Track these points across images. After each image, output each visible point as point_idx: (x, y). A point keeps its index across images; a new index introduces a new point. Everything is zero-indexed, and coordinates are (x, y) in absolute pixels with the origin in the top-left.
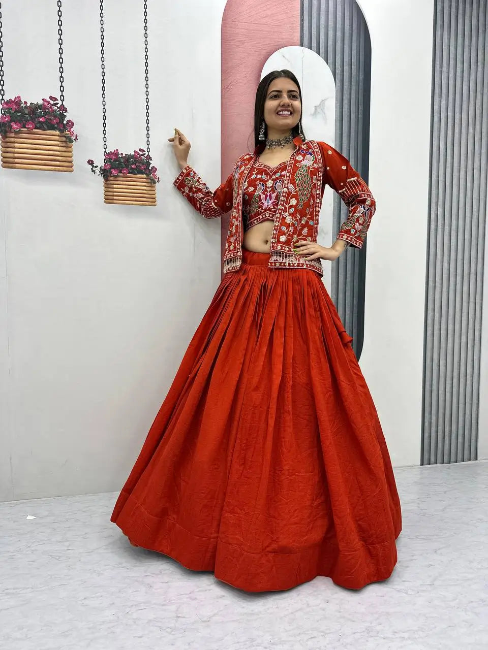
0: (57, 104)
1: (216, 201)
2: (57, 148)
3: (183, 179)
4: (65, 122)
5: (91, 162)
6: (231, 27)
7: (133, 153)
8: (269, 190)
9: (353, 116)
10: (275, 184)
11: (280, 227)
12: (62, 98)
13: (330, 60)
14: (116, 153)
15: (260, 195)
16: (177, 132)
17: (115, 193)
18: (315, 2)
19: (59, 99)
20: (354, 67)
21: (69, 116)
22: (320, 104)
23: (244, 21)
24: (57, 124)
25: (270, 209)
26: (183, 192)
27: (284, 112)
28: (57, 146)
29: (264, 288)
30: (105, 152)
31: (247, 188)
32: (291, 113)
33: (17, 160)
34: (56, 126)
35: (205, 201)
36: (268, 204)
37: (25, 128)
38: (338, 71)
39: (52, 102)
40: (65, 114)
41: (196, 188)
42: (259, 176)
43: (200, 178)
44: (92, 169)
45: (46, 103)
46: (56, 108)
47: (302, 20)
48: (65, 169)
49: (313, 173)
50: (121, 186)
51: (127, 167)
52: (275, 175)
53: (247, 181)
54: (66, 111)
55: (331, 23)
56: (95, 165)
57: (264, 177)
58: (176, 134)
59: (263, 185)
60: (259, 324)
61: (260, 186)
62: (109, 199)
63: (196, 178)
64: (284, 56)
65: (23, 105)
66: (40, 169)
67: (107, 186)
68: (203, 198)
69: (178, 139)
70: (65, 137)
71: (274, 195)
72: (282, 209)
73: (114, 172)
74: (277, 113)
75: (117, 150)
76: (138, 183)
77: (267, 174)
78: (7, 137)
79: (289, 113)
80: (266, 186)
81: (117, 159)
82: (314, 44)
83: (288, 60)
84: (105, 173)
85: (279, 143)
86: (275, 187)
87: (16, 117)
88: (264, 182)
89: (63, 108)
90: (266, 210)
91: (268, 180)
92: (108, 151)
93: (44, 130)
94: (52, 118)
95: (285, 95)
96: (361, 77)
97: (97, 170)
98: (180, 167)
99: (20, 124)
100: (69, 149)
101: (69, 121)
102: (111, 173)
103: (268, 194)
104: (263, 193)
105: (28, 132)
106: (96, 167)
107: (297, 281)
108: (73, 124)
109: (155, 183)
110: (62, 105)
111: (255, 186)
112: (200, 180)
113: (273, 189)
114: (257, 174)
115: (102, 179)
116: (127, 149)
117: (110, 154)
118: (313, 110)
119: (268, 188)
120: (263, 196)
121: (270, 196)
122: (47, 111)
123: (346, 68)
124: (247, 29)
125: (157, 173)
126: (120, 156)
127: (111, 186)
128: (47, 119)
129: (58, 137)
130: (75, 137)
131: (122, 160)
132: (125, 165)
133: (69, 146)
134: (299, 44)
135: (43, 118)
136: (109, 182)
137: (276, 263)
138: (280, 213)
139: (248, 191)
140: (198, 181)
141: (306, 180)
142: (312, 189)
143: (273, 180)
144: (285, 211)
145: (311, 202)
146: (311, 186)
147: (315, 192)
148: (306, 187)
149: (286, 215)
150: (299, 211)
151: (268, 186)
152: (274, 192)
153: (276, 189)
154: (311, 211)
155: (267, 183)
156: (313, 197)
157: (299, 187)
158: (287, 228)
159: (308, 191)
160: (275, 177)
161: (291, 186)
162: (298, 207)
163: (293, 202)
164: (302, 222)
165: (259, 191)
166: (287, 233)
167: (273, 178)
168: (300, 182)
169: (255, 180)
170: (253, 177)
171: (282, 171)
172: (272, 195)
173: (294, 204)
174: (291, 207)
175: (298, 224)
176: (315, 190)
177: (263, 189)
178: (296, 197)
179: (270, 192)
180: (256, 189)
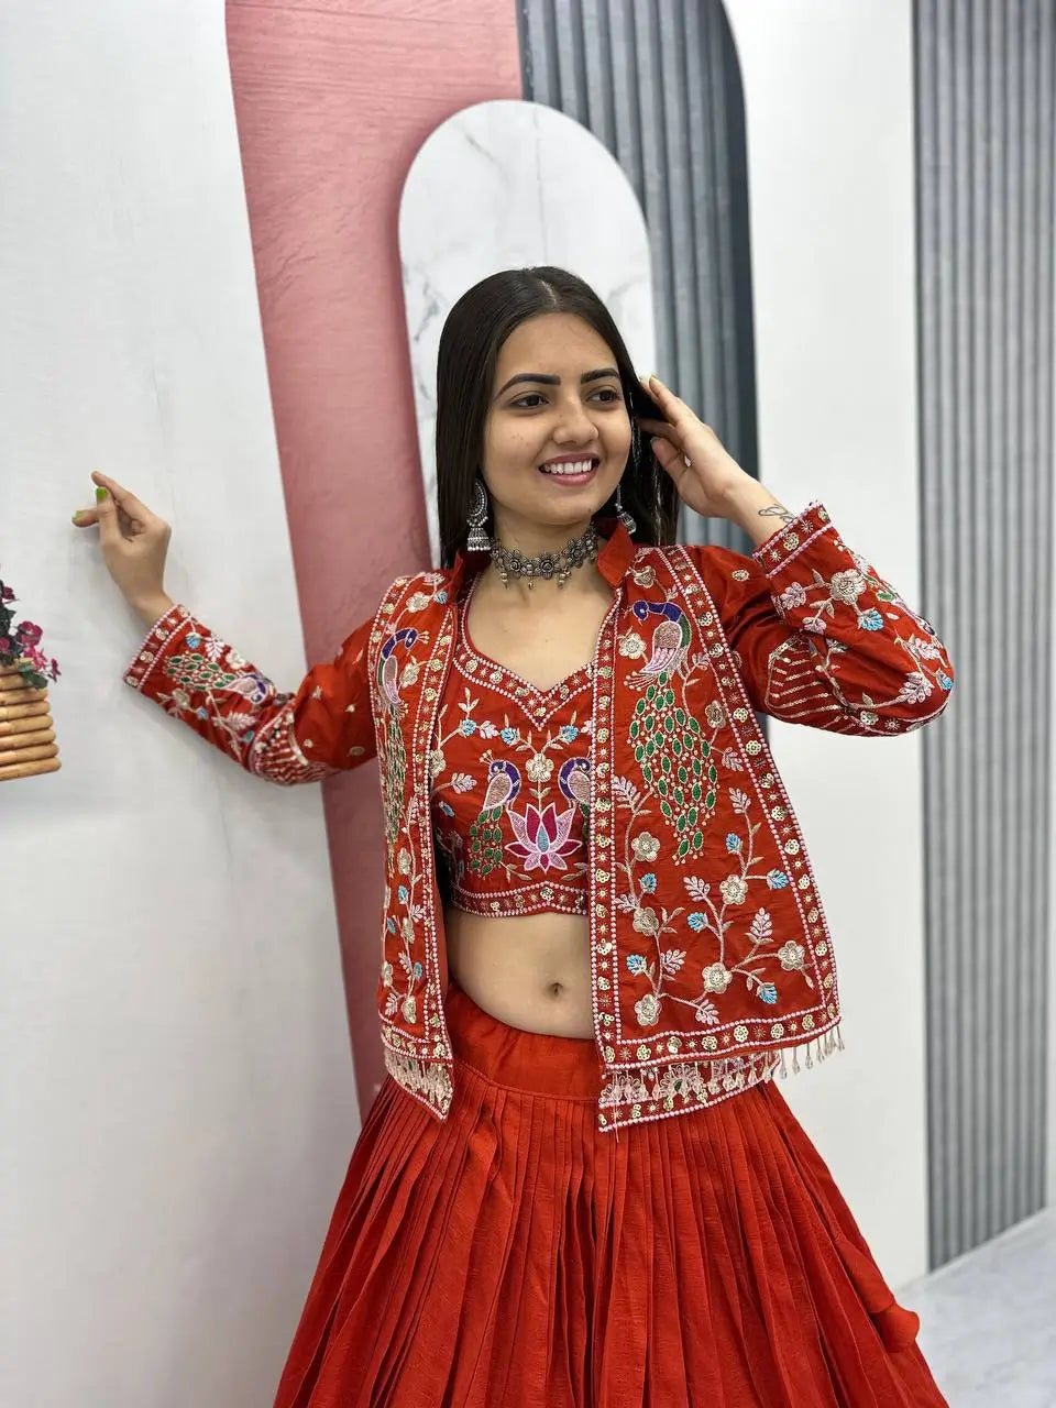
1: (309, 744)
3: (160, 664)
6: (265, 32)
8: (539, 796)
10: (565, 775)
11: (622, 961)
15: (505, 815)
16: (104, 488)
25: (555, 875)
26: (168, 706)
27: (570, 468)
29: (580, 1212)
31: (445, 776)
32: (596, 463)
35: (263, 739)
36: (544, 850)
41: (217, 694)
42: (488, 730)
43: (227, 650)
49: (701, 694)
52: (555, 734)
53: (440, 744)
57: (511, 736)
58: (100, 497)
59: (510, 770)
60: (581, 1377)
61: (499, 777)
63: (214, 652)
64: (472, 141)
68: (255, 728)
69: (112, 519)
71: (565, 819)
72: (607, 885)
74: (542, 469)
77: (523, 724)
79: (587, 466)
80: (525, 779)
83: (488, 154)
85: (547, 568)
86: (565, 787)
88: (515, 760)
90: (537, 875)
91: (529, 755)
95: (572, 396)
98: (141, 618)
103: (541, 815)
104: (519, 808)
107: (705, 1158)
109: (40, 683)
111: (480, 774)
112: (229, 658)
113: (558, 794)
114: (478, 716)
119: (535, 785)
120: (518, 821)
121: (549, 818)
124: (327, 39)
125: (45, 646)
134: (519, 91)
137: (626, 1110)
138: (606, 902)
139: (451, 788)
140: (222, 662)
141: (680, 735)
142: (718, 760)
143: (550, 754)
144: (623, 889)
145: (739, 800)
146: (706, 747)
147: (740, 756)
148: (688, 763)
149: (630, 903)
150: (691, 869)
151: (532, 776)
152: (562, 807)
153: (571, 796)
154: (754, 836)
155: (529, 765)
156: (741, 781)
157: (657, 778)
158: (652, 956)
159: (705, 770)
160: (559, 742)
161: (622, 786)
162: (678, 859)
163: (647, 848)
164: (729, 899)
165: (496, 800)
166: (656, 977)
167: (550, 743)
168: (657, 757)
169: (475, 744)
170: (465, 728)
171: (586, 713)
172: (557, 818)
173: (652, 856)
174: (642, 868)
175: (710, 916)
176: (736, 749)
177: (515, 789)
178: (653, 824)
179: (545, 803)
180: (482, 785)
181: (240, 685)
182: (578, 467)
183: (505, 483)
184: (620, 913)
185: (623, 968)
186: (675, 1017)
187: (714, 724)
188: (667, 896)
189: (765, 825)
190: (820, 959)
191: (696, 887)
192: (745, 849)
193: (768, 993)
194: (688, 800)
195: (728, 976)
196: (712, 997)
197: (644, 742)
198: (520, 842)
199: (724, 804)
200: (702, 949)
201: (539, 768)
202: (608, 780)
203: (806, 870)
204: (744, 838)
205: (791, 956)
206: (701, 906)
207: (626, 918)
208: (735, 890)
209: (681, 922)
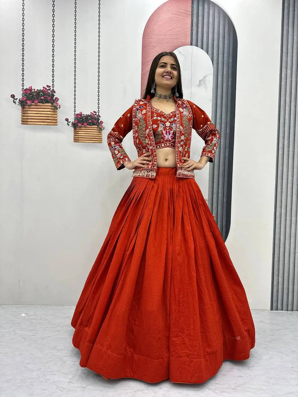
0: (51, 89)
2: (50, 113)
4: (54, 99)
5: (67, 120)
6: (148, 39)
7: (90, 114)
8: (168, 128)
9: (225, 85)
10: (172, 125)
12: (53, 85)
13: (210, 53)
14: (81, 114)
15: (162, 131)
17: (80, 137)
19: (51, 86)
20: (226, 55)
21: (56, 95)
22: (203, 79)
23: (156, 34)
24: (50, 100)
25: (169, 141)
28: (50, 111)
30: (75, 114)
32: (171, 78)
33: (29, 120)
34: (49, 101)
36: (168, 137)
37: (34, 103)
38: (215, 58)
39: (48, 88)
40: (54, 94)
42: (159, 118)
44: (67, 124)
45: (45, 89)
46: (50, 91)
47: (192, 30)
48: (53, 124)
50: (83, 132)
57: (163, 119)
62: (76, 140)
64: (180, 52)
65: (33, 91)
66: (40, 125)
67: (75, 132)
70: (54, 106)
74: (163, 77)
75: (81, 112)
76: (93, 130)
78: (24, 108)
80: (165, 126)
81: (81, 118)
82: (199, 44)
83: (182, 54)
84: (75, 125)
86: (172, 127)
87: (29, 98)
88: (164, 123)
89: (53, 91)
90: (167, 141)
93: (43, 103)
94: (47, 97)
95: (169, 66)
96: (231, 61)
97: (70, 124)
99: (31, 101)
100: (56, 113)
101: (56, 98)
102: (78, 125)
103: (168, 131)
104: (164, 130)
105: (35, 105)
106: (70, 122)
108: (58, 99)
109: (102, 130)
110: (53, 89)
111: (158, 125)
113: (171, 128)
115: (72, 129)
116: (87, 112)
117: (78, 115)
118: (198, 84)
119: (167, 127)
120: (164, 132)
122: (45, 93)
123: (221, 56)
124: (158, 39)
126: (83, 116)
127: (77, 132)
128: (45, 97)
129: (50, 107)
130: (59, 106)
131: (84, 118)
132: (86, 120)
133: (56, 111)
134: (190, 44)
135: (43, 97)
136: (76, 130)
139: (153, 127)
143: (169, 122)
149: (179, 145)
151: (166, 125)
152: (171, 130)
153: (173, 129)
155: (166, 124)
160: (171, 120)
161: (181, 128)
163: (183, 138)
165: (161, 129)
167: (169, 120)
169: (157, 120)
171: (175, 116)
172: (170, 132)
177: (164, 127)
179: (168, 130)
180: (158, 127)
182: (168, 77)
201: (168, 124)
202: (179, 126)
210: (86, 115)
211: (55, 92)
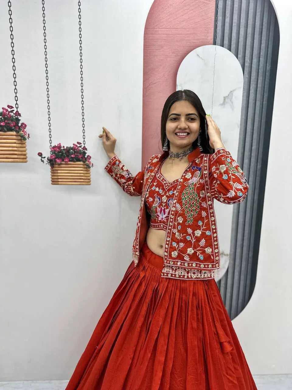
0: (13, 111)
1: (134, 188)
2: (15, 145)
3: (111, 167)
4: (20, 125)
5: (40, 154)
6: (152, 34)
7: (72, 146)
8: (163, 205)
9: (258, 103)
10: (168, 201)
11: (171, 242)
12: (17, 105)
13: (240, 56)
14: (59, 147)
15: (157, 208)
16: (105, 131)
17: (59, 177)
18: (229, 3)
19: (14, 107)
20: (262, 59)
21: (22, 120)
22: (229, 95)
23: (164, 26)
24: (14, 126)
25: (164, 222)
26: (112, 176)
27: (181, 134)
28: (15, 143)
30: (51, 146)
31: (148, 198)
32: (188, 134)
34: (13, 128)
35: (127, 185)
36: (162, 217)
38: (247, 64)
39: (9, 110)
40: (19, 118)
41: (120, 175)
42: (157, 189)
43: (123, 166)
44: (41, 159)
45: (5, 111)
46: (13, 114)
47: (216, 21)
48: (21, 160)
50: (63, 171)
51: (68, 156)
52: (169, 192)
53: (149, 191)
54: (20, 116)
55: (243, 21)
56: (43, 156)
57: (161, 191)
58: (103, 132)
59: (159, 199)
61: (157, 200)
62: (55, 182)
63: (121, 166)
64: (198, 56)
67: (53, 172)
68: (126, 183)
69: (105, 137)
70: (20, 136)
71: (167, 211)
72: (171, 226)
73: (58, 161)
74: (176, 134)
75: (60, 144)
76: (77, 168)
77: (163, 189)
79: (186, 134)
80: (161, 201)
81: (61, 151)
82: (226, 42)
83: (201, 58)
84: (52, 162)
85: (178, 156)
86: (168, 204)
88: (160, 196)
89: (18, 114)
90: (161, 222)
91: (163, 196)
92: (53, 145)
93: (5, 132)
94: (10, 122)
95: (183, 119)
96: (268, 68)
97: (45, 160)
98: (109, 157)
100: (24, 145)
101: (23, 124)
102: (56, 161)
103: (163, 209)
104: (159, 207)
106: (44, 158)
108: (26, 126)
109: (89, 167)
110: (17, 111)
111: (154, 198)
114: (156, 186)
115: (49, 167)
116: (67, 143)
117: (55, 147)
118: (222, 102)
119: (163, 202)
120: (159, 209)
122: (6, 117)
123: (255, 60)
124: (166, 34)
125: (91, 160)
126: (62, 148)
127: (56, 172)
128: (6, 123)
129: (15, 137)
130: (27, 136)
131: (64, 152)
132: (67, 155)
133: (24, 142)
134: (212, 43)
135: (4, 122)
136: (54, 169)
137: (167, 274)
138: (170, 230)
139: (148, 200)
140: (122, 169)
141: (193, 197)
142: (200, 204)
143: (167, 196)
144: (174, 228)
145: (204, 214)
146: (198, 201)
147: (206, 204)
148: (193, 203)
149: (175, 231)
150: (189, 226)
152: (167, 208)
153: (169, 206)
154: (206, 222)
156: (205, 210)
157: (186, 205)
158: (178, 243)
159: (197, 206)
160: (169, 194)
161: (178, 206)
162: (187, 224)
163: (180, 220)
164: (196, 235)
165: (155, 204)
166: (178, 248)
167: (167, 194)
168: (187, 201)
169: (154, 192)
170: (153, 188)
171: (175, 189)
172: (166, 210)
173: (181, 222)
174: (179, 224)
175: (191, 237)
176: (206, 202)
177: (159, 203)
178: (182, 215)
179: (164, 207)
180: (154, 200)
181: (124, 174)
182: (183, 134)
183: (170, 137)
184: (173, 233)
185: (171, 244)
186: (180, 257)
187: (201, 196)
188: (183, 231)
189: (209, 221)
190: (216, 253)
191: (190, 231)
192: (203, 225)
193: (201, 257)
194: (191, 211)
195: (193, 251)
196: (188, 255)
197: (185, 197)
198: (158, 214)
199: (200, 214)
200: (188, 244)
201: (164, 199)
202: (175, 204)
203: (216, 232)
204: (203, 222)
205: (208, 250)
206: (190, 235)
207: (174, 234)
208: (198, 233)
209: (185, 237)
210: (67, 147)
211: (20, 115)
